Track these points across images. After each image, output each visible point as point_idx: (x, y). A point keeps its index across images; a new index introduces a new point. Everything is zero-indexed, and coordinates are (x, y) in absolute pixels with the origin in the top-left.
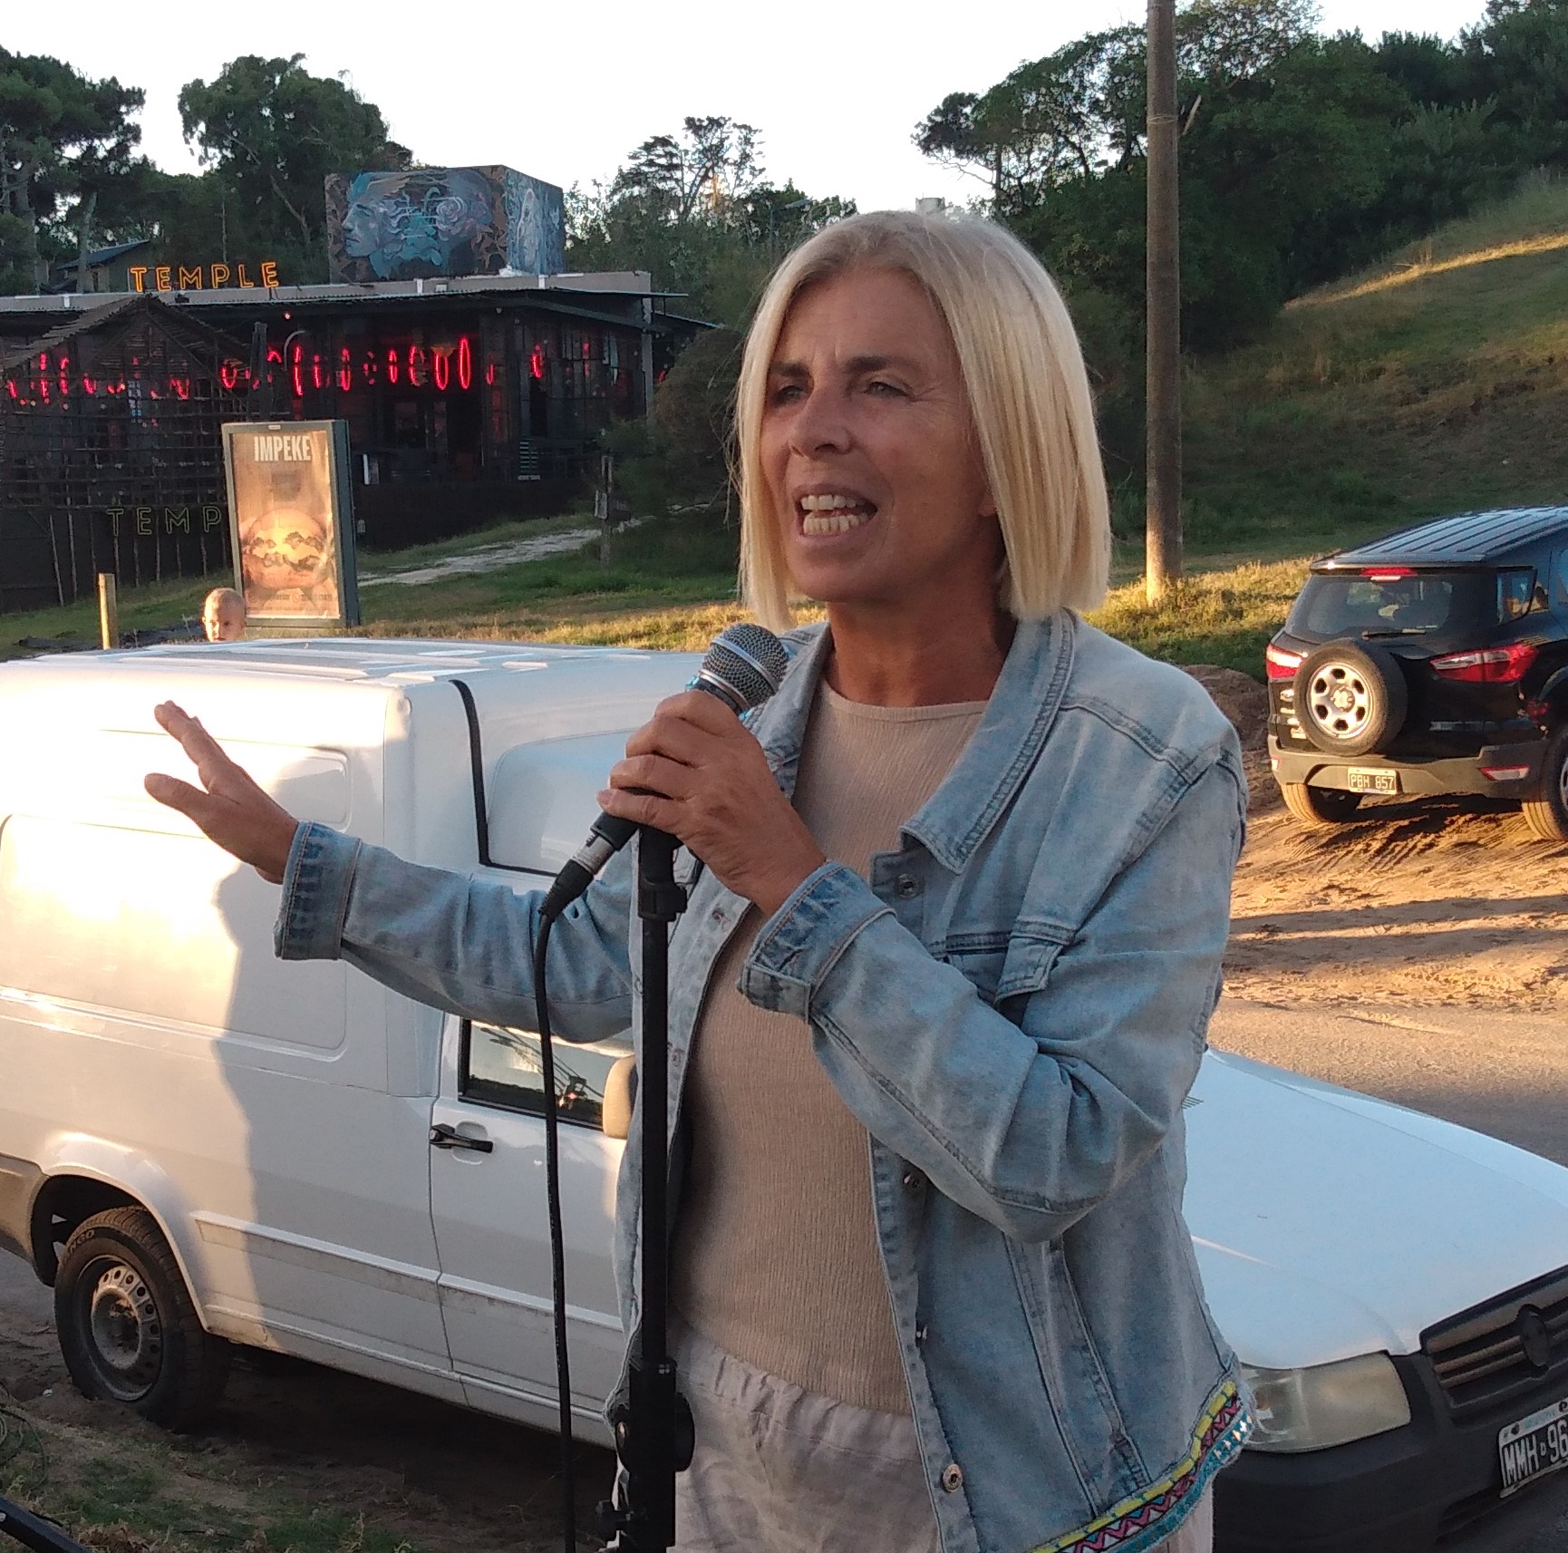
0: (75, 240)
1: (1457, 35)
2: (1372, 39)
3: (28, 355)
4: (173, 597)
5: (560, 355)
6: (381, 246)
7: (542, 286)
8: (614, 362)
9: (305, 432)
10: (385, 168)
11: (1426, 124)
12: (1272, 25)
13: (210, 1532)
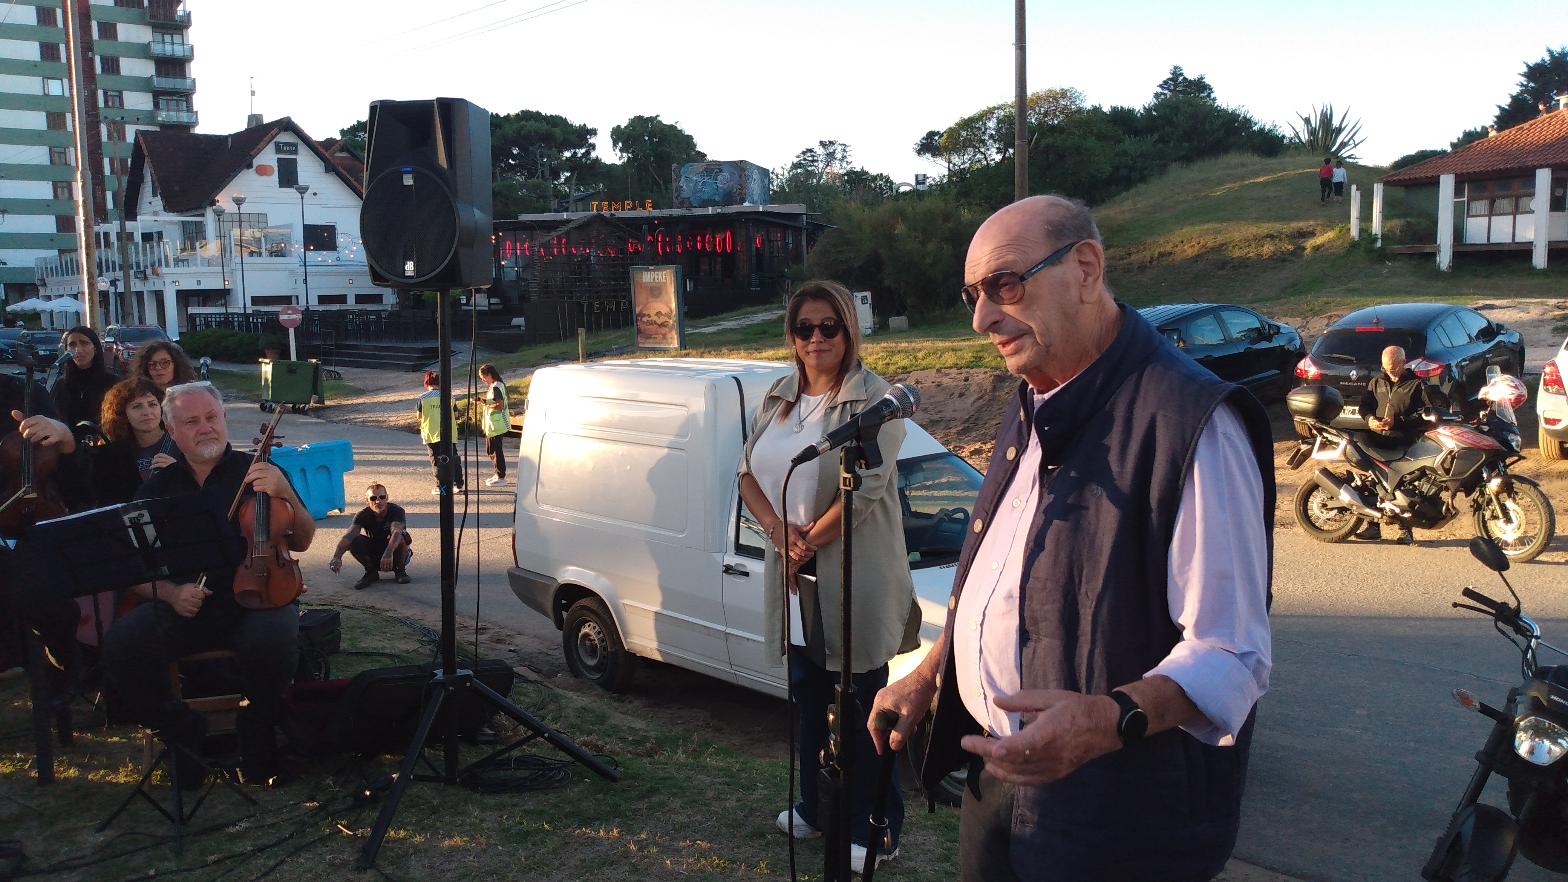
0: (568, 190)
1: (1142, 107)
2: (1106, 109)
3: (550, 238)
4: (609, 337)
5: (768, 238)
6: (694, 193)
7: (761, 210)
8: (791, 242)
9: (664, 270)
10: (695, 161)
11: (1129, 144)
12: (1065, 103)
13: (630, 739)
